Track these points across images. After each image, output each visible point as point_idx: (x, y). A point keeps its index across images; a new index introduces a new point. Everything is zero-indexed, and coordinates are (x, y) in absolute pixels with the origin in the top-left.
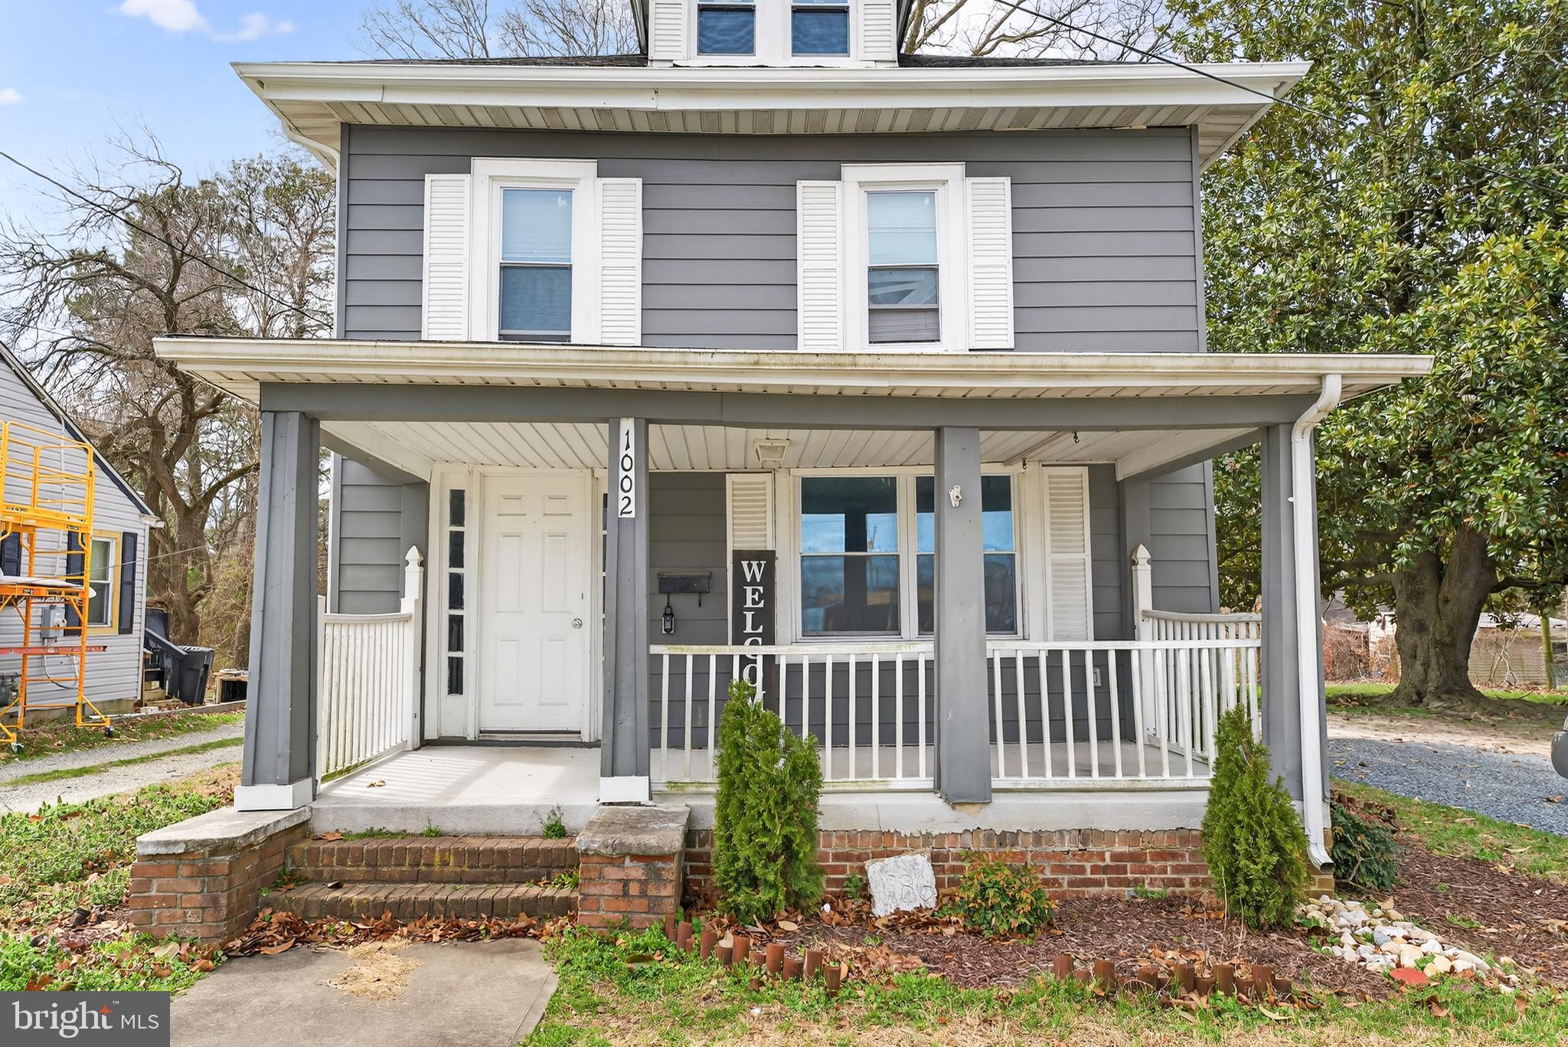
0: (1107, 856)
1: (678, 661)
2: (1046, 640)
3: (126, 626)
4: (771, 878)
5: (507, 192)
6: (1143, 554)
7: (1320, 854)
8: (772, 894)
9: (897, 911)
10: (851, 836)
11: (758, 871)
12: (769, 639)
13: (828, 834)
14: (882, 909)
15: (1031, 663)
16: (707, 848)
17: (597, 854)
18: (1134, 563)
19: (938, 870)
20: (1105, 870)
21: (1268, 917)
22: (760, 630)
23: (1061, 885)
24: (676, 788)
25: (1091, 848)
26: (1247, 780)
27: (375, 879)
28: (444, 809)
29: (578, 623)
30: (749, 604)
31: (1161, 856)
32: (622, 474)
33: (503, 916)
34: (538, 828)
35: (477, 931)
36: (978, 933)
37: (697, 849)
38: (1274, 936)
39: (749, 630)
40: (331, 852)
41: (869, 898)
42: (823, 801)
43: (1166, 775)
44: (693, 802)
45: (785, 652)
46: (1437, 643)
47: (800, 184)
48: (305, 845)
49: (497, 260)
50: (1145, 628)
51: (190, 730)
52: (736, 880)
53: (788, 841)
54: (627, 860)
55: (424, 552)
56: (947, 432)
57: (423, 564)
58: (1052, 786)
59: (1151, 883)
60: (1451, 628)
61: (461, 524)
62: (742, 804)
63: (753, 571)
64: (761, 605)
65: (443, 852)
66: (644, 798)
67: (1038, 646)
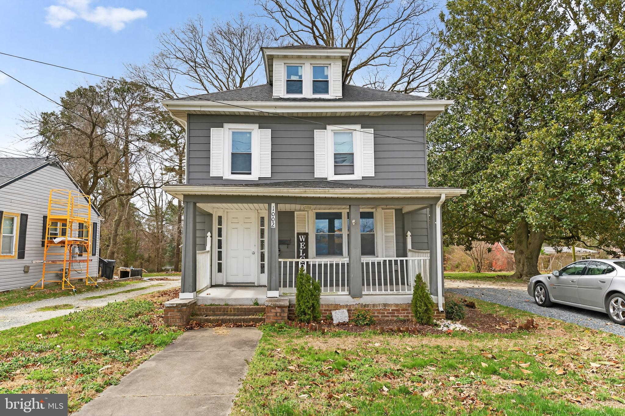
0: (391, 310)
1: (285, 263)
2: (383, 257)
3: (94, 253)
4: (309, 312)
5: (233, 133)
6: (409, 234)
7: (441, 309)
8: (309, 316)
9: (339, 322)
10: (328, 305)
11: (306, 311)
12: (307, 257)
13: (322, 305)
14: (335, 322)
15: (379, 264)
16: (293, 308)
17: (270, 306)
18: (407, 236)
19: (349, 313)
20: (390, 313)
21: (424, 321)
22: (304, 255)
23: (379, 317)
24: (285, 294)
25: (387, 308)
26: (420, 290)
27: (214, 315)
28: (229, 299)
29: (254, 253)
30: (301, 248)
31: (403, 310)
32: (272, 217)
33: (247, 322)
34: (252, 303)
35: (241, 325)
36: (357, 326)
37: (291, 308)
38: (425, 326)
39: (301, 255)
40: (204, 309)
41: (332, 320)
42: (321, 297)
43: (401, 291)
44: (290, 297)
45: (311, 261)
46: (527, 258)
47: (315, 131)
48: (197, 307)
49: (231, 151)
50: (409, 254)
51: (117, 287)
52: (301, 314)
53: (313, 304)
54: (277, 308)
55: (211, 234)
56: (351, 206)
57: (211, 237)
58: (378, 294)
59: (401, 317)
60: (531, 253)
61: (221, 225)
62: (302, 296)
63: (302, 238)
64: (305, 248)
65: (230, 308)
66: (278, 296)
67: (381, 259)
